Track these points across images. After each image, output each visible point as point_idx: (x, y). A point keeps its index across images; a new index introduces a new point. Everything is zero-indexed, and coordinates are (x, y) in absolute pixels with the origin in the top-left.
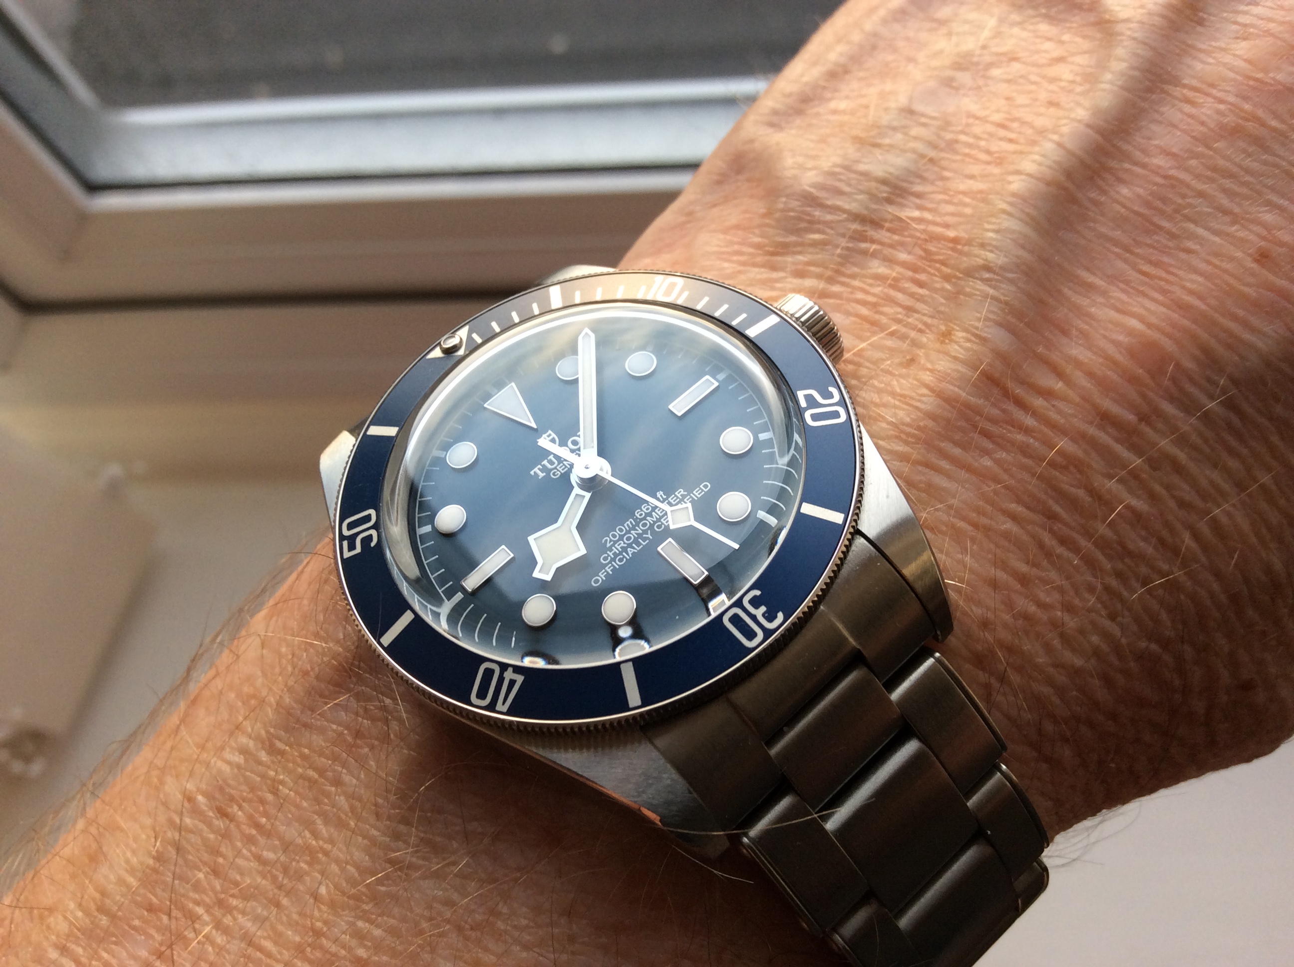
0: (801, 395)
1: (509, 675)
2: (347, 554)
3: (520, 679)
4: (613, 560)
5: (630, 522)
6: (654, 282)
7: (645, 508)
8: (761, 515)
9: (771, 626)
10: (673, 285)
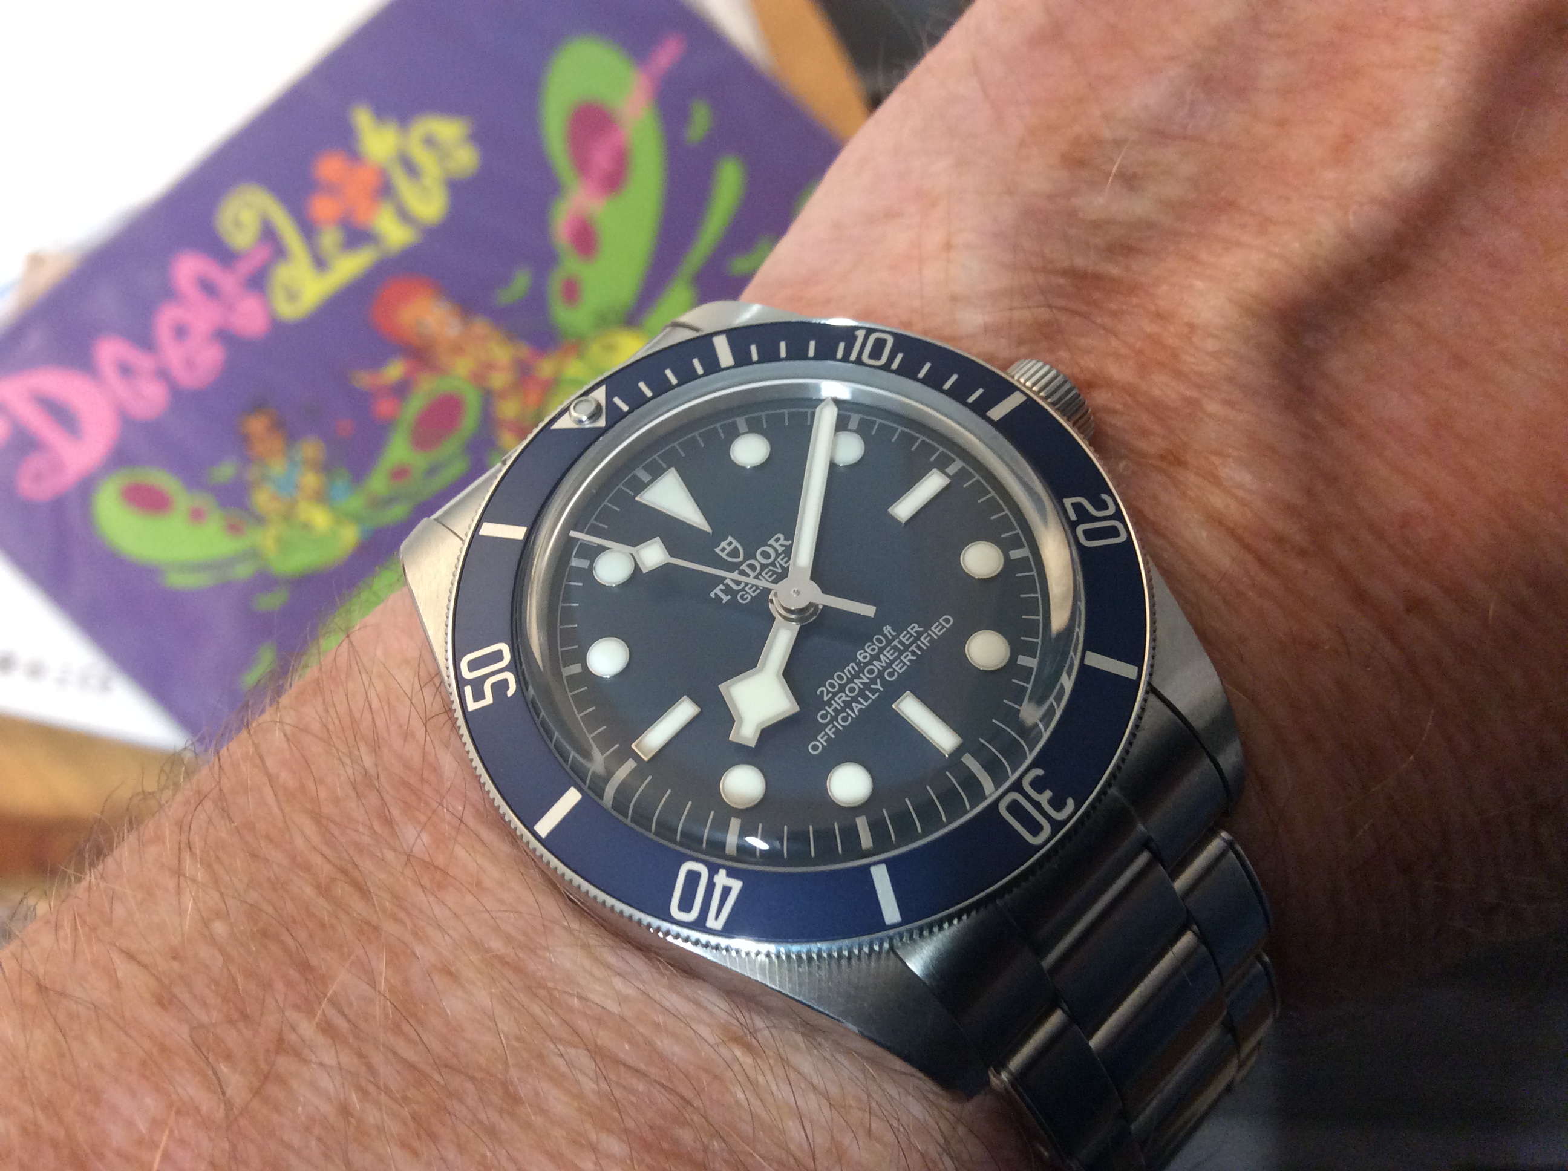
0: (1068, 503)
2: (472, 706)
3: (736, 885)
5: (851, 667)
6: (855, 338)
7: (869, 650)
8: (1023, 660)
9: (1059, 816)
10: (880, 344)
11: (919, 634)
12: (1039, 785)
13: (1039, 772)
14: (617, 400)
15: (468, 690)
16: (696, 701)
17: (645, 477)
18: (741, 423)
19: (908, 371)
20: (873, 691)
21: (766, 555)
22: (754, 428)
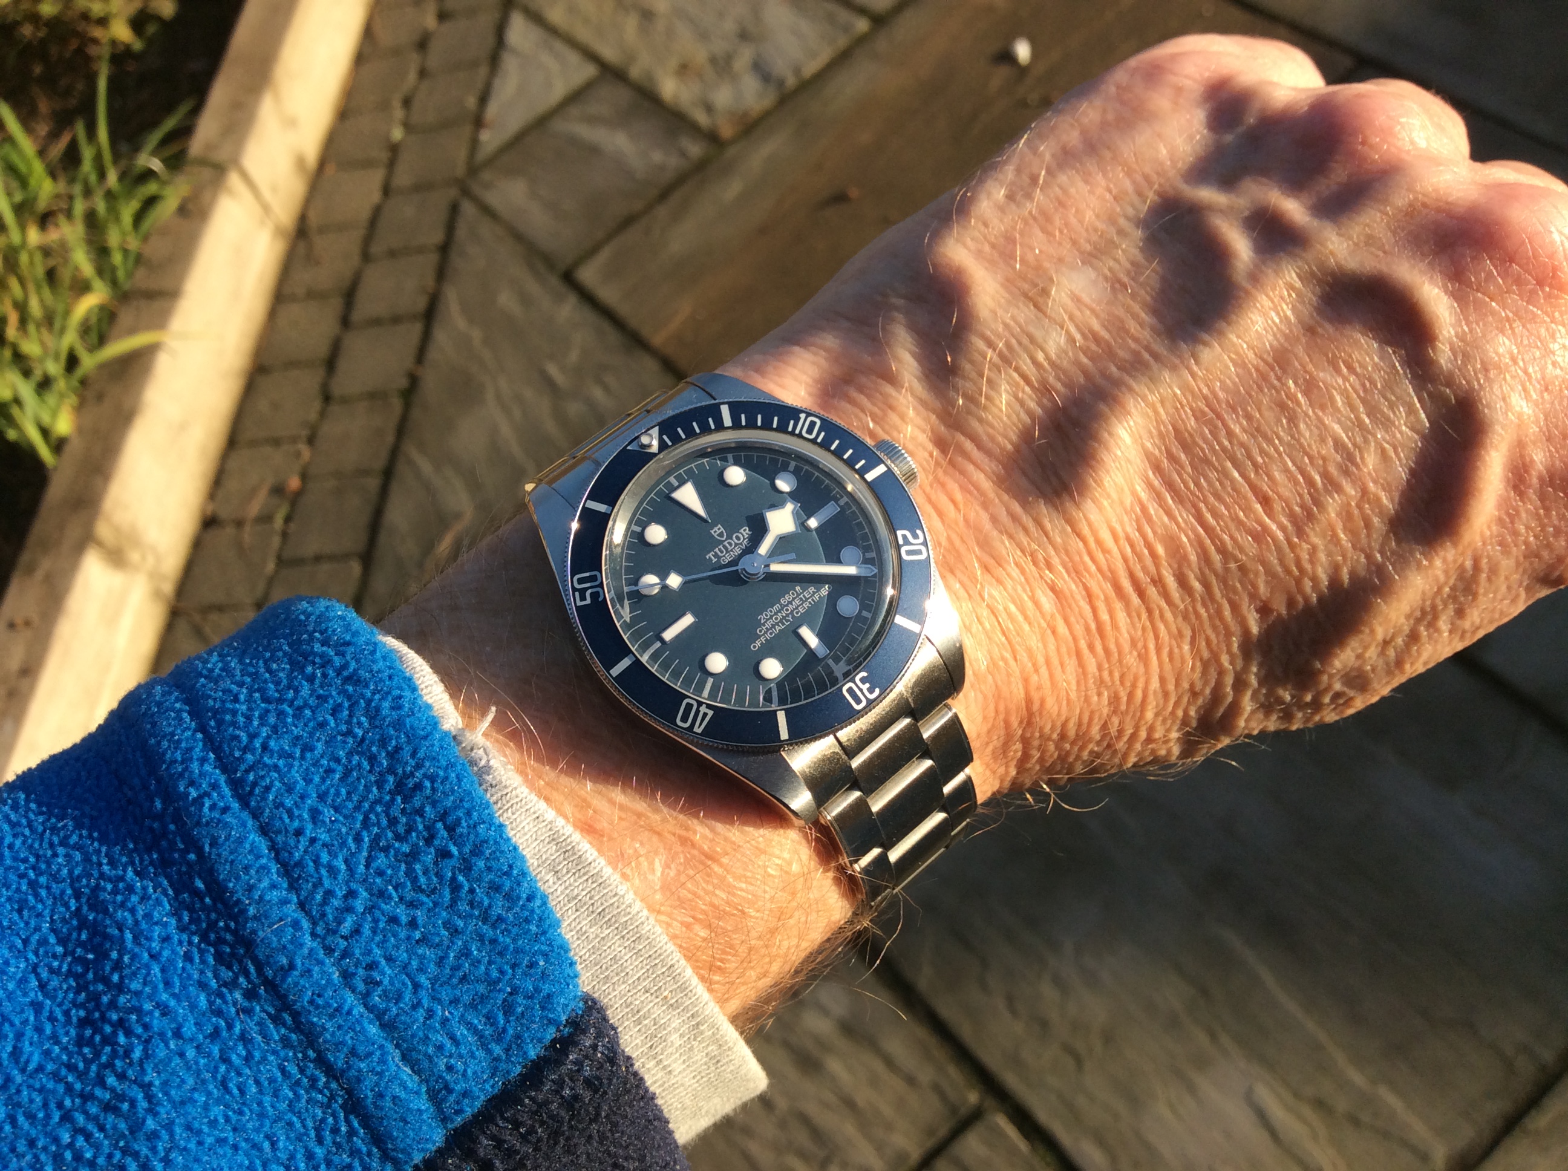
0: (900, 533)
1: (703, 709)
2: (579, 603)
3: (710, 713)
4: (766, 633)
5: (777, 607)
6: (799, 418)
7: (788, 598)
8: (865, 613)
9: (872, 697)
10: (813, 424)
11: (814, 593)
12: (863, 680)
13: (864, 674)
14: (665, 437)
15: (577, 594)
16: (695, 615)
17: (676, 484)
18: (730, 457)
19: (825, 445)
20: (787, 621)
21: (738, 538)
22: (737, 462)
